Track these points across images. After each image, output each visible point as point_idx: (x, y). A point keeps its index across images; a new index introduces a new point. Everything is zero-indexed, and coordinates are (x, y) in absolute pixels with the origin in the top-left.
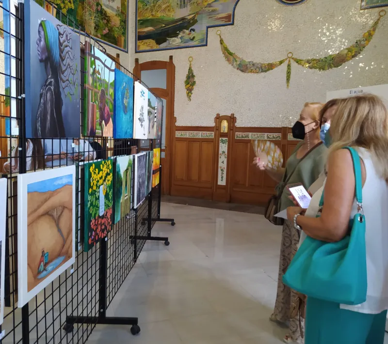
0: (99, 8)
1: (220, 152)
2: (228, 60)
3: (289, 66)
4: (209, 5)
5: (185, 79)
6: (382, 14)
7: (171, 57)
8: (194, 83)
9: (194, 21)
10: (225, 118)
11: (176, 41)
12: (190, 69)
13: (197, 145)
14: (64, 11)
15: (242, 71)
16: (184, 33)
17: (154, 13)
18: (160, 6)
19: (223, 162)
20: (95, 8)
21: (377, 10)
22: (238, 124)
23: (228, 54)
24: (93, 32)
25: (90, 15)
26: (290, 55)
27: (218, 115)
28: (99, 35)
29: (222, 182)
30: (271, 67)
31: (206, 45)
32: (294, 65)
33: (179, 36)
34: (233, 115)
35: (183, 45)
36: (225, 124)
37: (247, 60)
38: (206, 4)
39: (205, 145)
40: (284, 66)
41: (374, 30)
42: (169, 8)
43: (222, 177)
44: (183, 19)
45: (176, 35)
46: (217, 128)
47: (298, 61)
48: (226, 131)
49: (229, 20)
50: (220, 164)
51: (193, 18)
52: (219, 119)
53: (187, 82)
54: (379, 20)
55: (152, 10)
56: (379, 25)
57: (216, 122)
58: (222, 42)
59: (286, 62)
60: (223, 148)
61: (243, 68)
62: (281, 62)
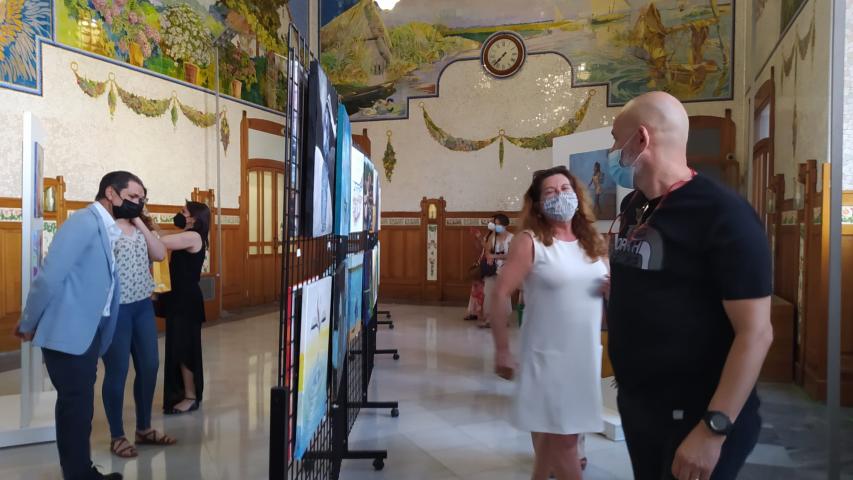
0: (281, 78)
1: (429, 241)
2: (434, 136)
3: (501, 144)
4: (410, 74)
5: (383, 156)
6: (592, 93)
7: (365, 131)
8: (395, 160)
9: (393, 91)
10: (433, 201)
11: (371, 112)
12: (389, 146)
13: (400, 234)
14: (248, 87)
15: (451, 148)
16: (380, 102)
17: (342, 78)
18: (349, 71)
19: (432, 253)
20: (276, 77)
21: (586, 89)
22: (449, 208)
23: (433, 129)
24: (275, 106)
25: (273, 87)
26: (502, 133)
27: (425, 198)
28: (281, 108)
29: (432, 276)
30: (481, 145)
31: (407, 118)
32: (507, 143)
33: (375, 106)
34: (442, 198)
35: (379, 116)
36: (433, 209)
37: (456, 137)
38: (405, 72)
39: (410, 234)
40: (496, 144)
41: (586, 109)
42: (361, 74)
43: (432, 271)
44: (379, 87)
45: (371, 105)
46: (424, 213)
47: (511, 140)
48: (435, 217)
49: (434, 92)
50: (429, 256)
51: (390, 87)
52: (425, 203)
53: (385, 160)
54: (589, 99)
55: (340, 75)
56: (590, 104)
57: (422, 206)
58: (425, 115)
59: (499, 140)
60: (432, 236)
61: (452, 145)
62: (493, 140)
